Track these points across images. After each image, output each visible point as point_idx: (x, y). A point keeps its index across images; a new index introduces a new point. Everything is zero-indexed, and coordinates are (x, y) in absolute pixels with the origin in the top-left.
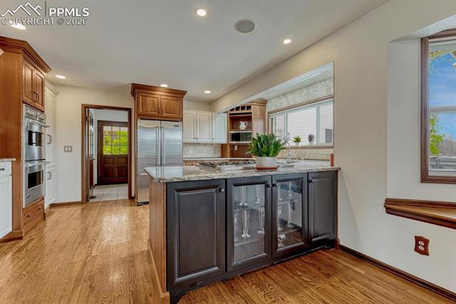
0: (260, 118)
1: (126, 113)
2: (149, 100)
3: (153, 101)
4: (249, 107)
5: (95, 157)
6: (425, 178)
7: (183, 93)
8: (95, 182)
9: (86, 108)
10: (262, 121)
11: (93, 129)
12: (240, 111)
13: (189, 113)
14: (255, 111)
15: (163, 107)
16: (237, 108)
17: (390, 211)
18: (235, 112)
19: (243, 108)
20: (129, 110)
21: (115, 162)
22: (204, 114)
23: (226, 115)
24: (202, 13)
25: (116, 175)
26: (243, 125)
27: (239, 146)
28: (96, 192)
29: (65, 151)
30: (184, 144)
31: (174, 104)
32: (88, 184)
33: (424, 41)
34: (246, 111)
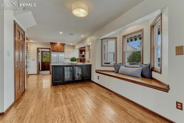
0: (88, 51)
1: (49, 50)
2: (55, 47)
3: (56, 47)
4: (85, 48)
5: (41, 62)
6: (102, 66)
7: (65, 44)
8: (41, 70)
9: (38, 49)
10: (89, 52)
11: (40, 54)
12: (82, 49)
13: (66, 49)
14: (86, 49)
15: (59, 49)
16: (81, 48)
17: (96, 72)
18: (81, 49)
19: (83, 48)
20: (50, 49)
21: (47, 64)
22: (71, 50)
23: (78, 50)
24: (61, 33)
25: (47, 68)
26: (83, 53)
27: (83, 59)
28: (41, 72)
29: (33, 60)
30: (65, 58)
31: (62, 47)
32: (39, 70)
33: (102, 40)
34: (84, 49)
